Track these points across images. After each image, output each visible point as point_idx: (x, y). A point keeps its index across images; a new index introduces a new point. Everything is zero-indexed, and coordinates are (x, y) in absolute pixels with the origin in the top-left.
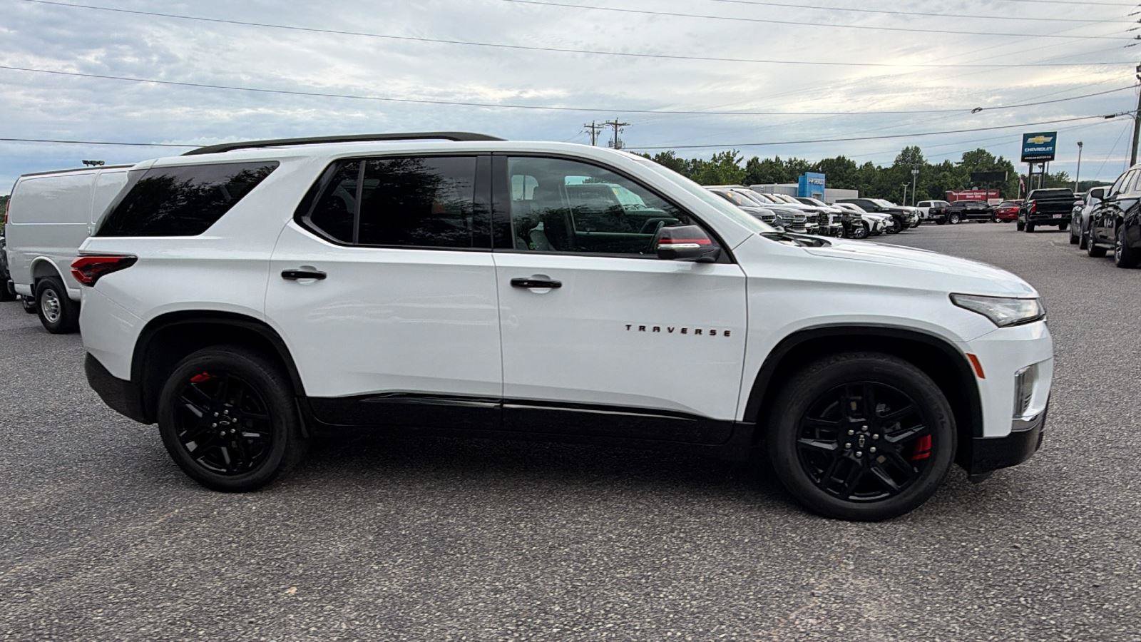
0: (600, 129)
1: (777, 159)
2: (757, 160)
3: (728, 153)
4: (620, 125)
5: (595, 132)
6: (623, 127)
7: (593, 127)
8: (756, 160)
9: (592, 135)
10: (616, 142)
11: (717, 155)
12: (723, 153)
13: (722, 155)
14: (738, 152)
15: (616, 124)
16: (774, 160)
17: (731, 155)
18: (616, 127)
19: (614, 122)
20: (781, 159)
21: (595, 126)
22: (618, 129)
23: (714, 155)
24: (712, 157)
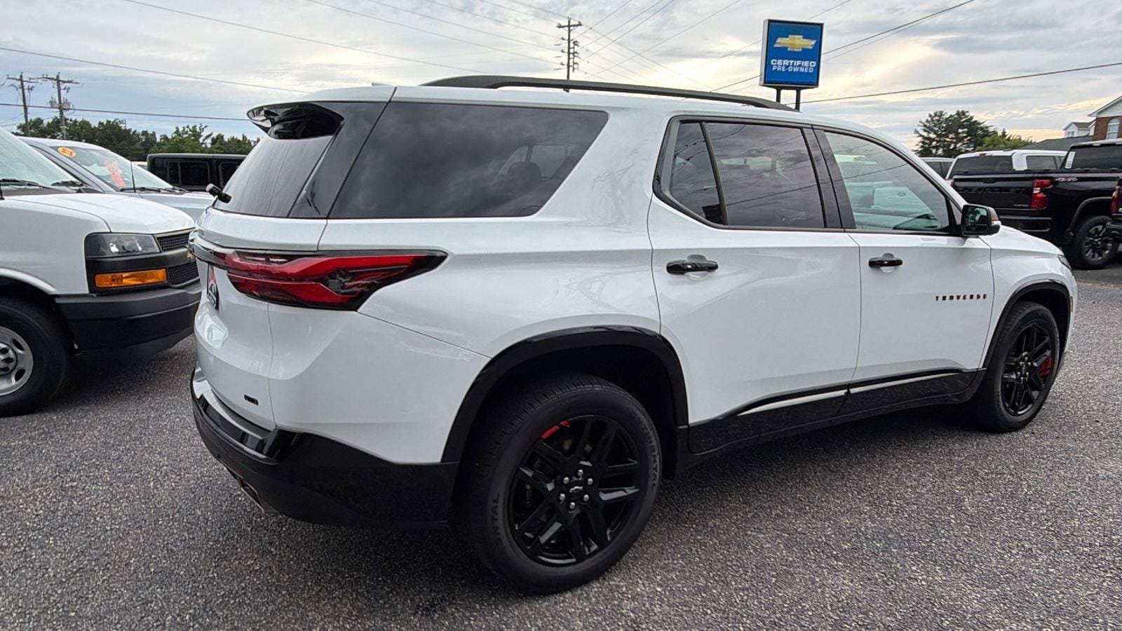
0: (34, 84)
1: (244, 137)
2: (222, 137)
3: (194, 127)
4: (64, 82)
5: (26, 87)
6: (67, 84)
7: (21, 80)
8: (220, 137)
9: (20, 90)
10: (60, 103)
11: (181, 129)
12: (188, 127)
13: (186, 129)
14: (206, 127)
15: (58, 80)
16: (241, 139)
17: (198, 130)
18: (58, 85)
19: (55, 77)
20: (248, 138)
21: (24, 79)
22: (62, 87)
23: (177, 128)
24: (175, 130)
